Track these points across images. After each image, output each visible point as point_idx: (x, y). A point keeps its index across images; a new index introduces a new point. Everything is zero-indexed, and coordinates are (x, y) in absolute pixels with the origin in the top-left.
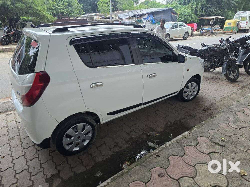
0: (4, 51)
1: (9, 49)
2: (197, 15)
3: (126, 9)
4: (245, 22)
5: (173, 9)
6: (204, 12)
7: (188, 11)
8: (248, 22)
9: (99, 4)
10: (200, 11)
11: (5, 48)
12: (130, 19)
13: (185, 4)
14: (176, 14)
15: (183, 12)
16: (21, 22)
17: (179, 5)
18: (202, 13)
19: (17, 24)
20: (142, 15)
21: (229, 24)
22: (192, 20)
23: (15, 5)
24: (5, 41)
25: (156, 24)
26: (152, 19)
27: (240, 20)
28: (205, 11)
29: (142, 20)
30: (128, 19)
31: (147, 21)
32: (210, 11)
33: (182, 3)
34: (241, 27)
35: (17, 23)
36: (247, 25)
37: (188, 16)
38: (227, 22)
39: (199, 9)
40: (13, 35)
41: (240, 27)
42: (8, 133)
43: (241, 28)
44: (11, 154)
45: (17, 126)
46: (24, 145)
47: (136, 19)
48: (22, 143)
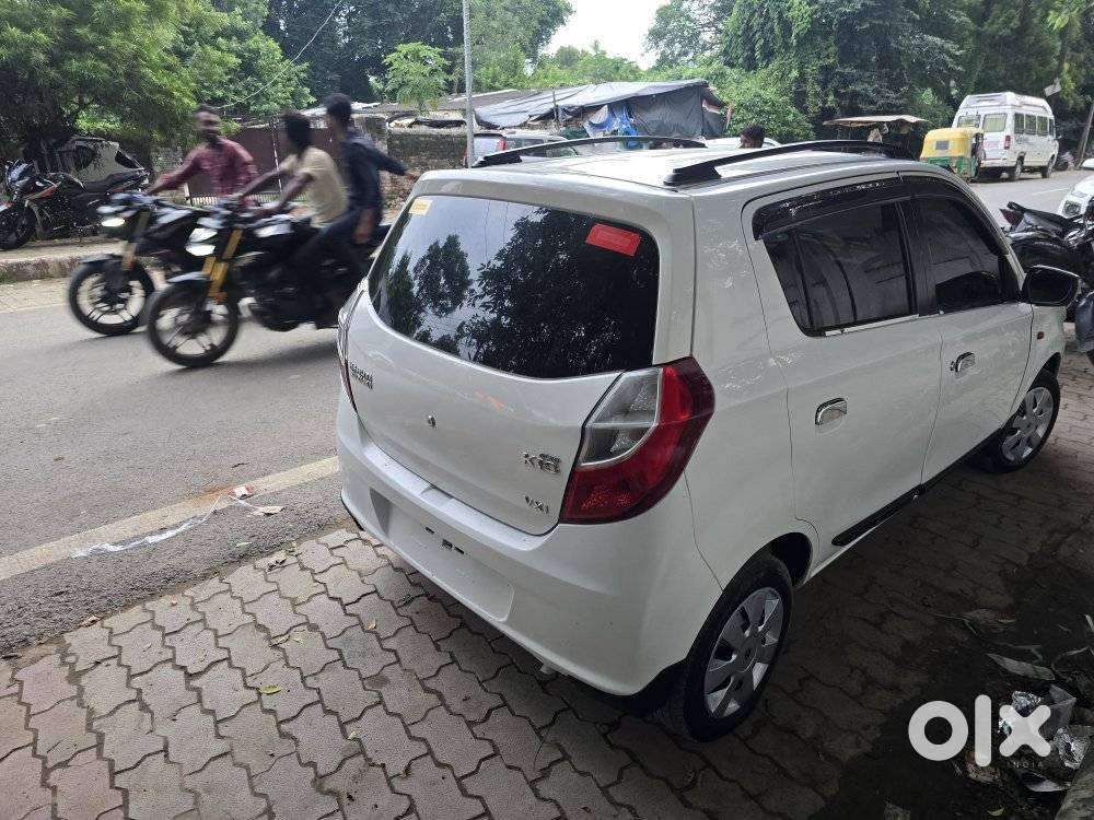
0: (15, 275)
1: (37, 266)
2: (804, 111)
3: (497, 84)
4: (1001, 136)
5: (706, 85)
6: (831, 98)
7: (770, 93)
8: (1013, 140)
9: (391, 64)
10: (816, 95)
11: (18, 265)
12: (532, 128)
13: (751, 65)
14: (720, 105)
15: (749, 96)
16: (81, 143)
17: (728, 70)
18: (825, 102)
19: (61, 153)
20: (585, 111)
21: (943, 145)
22: (785, 128)
23: (66, 67)
24: (12, 232)
26: (624, 126)
27: (980, 130)
28: (837, 94)
29: (585, 131)
30: (523, 125)
32: (855, 94)
33: (741, 60)
34: (988, 157)
35: (64, 149)
36: (1007, 148)
37: (769, 113)
38: (933, 136)
39: (812, 88)
40: (52, 201)
41: (985, 159)
42: (341, 658)
43: (986, 163)
44: (430, 752)
45: (356, 621)
46: (457, 706)
47: (558, 126)
48: (440, 696)
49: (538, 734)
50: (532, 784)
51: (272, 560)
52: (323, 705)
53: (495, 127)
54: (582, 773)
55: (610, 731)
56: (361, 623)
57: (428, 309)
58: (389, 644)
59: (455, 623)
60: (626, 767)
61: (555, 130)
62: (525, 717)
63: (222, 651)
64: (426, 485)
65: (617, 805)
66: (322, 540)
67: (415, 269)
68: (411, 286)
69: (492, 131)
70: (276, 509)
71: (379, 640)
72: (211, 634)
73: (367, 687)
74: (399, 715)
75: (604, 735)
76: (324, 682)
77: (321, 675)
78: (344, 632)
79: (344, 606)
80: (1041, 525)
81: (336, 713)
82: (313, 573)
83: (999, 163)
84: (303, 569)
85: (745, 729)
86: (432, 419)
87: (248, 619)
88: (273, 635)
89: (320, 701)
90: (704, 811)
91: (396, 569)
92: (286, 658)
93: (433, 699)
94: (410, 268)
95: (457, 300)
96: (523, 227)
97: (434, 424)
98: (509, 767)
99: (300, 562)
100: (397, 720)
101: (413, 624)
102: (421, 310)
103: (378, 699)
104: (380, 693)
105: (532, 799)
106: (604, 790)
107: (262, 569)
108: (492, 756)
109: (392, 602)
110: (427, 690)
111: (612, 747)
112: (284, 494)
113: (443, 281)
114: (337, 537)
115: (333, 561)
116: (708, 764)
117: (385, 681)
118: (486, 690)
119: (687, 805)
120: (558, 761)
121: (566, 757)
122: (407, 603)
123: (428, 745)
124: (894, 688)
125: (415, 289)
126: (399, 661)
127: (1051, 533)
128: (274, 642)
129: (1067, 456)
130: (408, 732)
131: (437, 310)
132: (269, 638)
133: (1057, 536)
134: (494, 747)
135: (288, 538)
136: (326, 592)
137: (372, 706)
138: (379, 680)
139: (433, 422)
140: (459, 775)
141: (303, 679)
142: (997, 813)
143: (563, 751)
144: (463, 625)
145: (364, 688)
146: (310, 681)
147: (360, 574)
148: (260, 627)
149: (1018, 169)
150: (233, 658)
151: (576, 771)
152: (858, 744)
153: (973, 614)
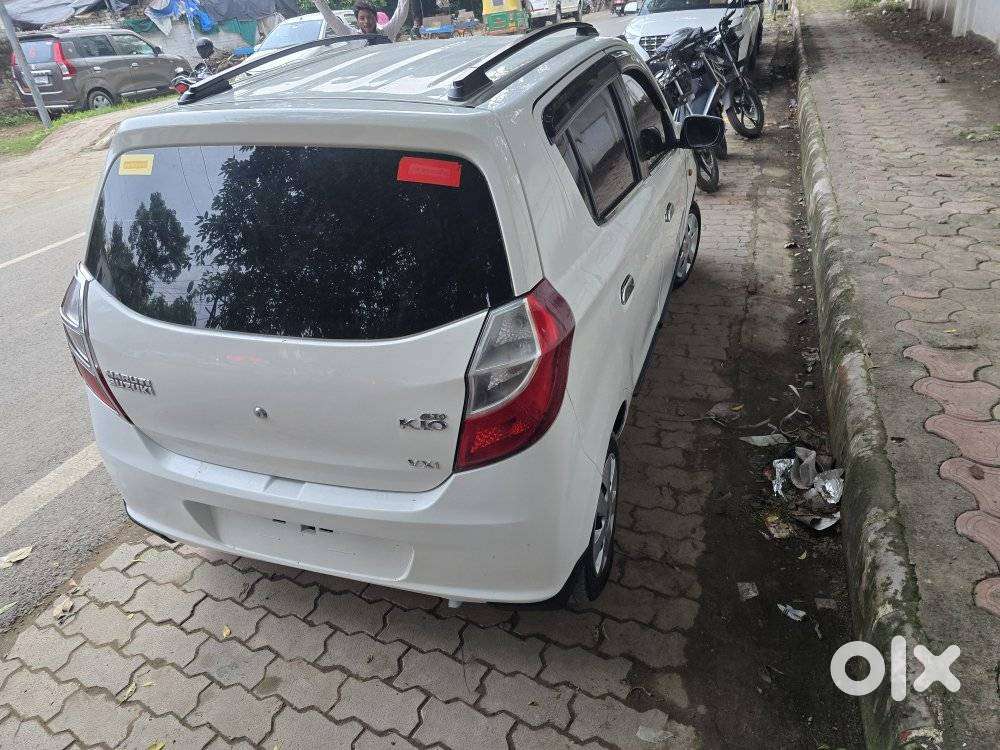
12: (83, 22)
25: (218, 31)
29: (149, 20)
30: (71, 21)
31: (174, 23)
34: (534, 8)
41: (533, 10)
42: (213, 680)
43: (534, 15)
44: (366, 727)
45: (204, 636)
46: (365, 671)
47: (114, 16)
48: (342, 669)
49: (455, 659)
50: (476, 706)
51: (57, 611)
52: (223, 736)
53: (38, 27)
54: (513, 674)
55: (513, 626)
56: (211, 635)
57: (154, 276)
58: (257, 642)
59: (314, 591)
60: (544, 650)
61: (111, 22)
62: (435, 650)
63: (62, 737)
64: (268, 478)
65: (554, 686)
66: (105, 564)
67: (130, 239)
68: (131, 257)
69: (37, 32)
70: (24, 552)
71: (243, 643)
72: (34, 724)
73: (261, 697)
74: (312, 708)
75: (510, 632)
76: (210, 712)
77: (199, 710)
78: (197, 653)
79: (180, 626)
80: (720, 324)
81: (243, 738)
82: (117, 605)
83: (544, 13)
84: (103, 605)
85: (615, 573)
86: (262, 410)
87: (71, 688)
88: (114, 694)
89: (218, 734)
90: (621, 655)
91: (215, 564)
92: (147, 709)
93: (338, 676)
94: (125, 238)
95: (181, 260)
96: (233, 169)
97: (265, 415)
98: (447, 702)
99: (94, 600)
100: (313, 713)
101: (269, 612)
102: (146, 279)
103: (280, 703)
104: (278, 696)
105: (483, 720)
106: (537, 678)
107: (51, 626)
108: (426, 700)
109: (232, 599)
110: (325, 670)
111: (523, 638)
112: (23, 530)
113: (159, 244)
114: (122, 554)
115: (134, 583)
116: (604, 616)
117: (275, 681)
118: (383, 643)
119: (606, 657)
120: (486, 674)
121: (490, 668)
122: (251, 592)
123: (360, 721)
124: (696, 491)
125: (136, 260)
126: (278, 655)
127: (730, 327)
128: (121, 698)
129: (709, 263)
130: (331, 719)
131: (163, 275)
132: (112, 697)
133: (734, 328)
134: (423, 690)
135: (60, 579)
136: (148, 619)
137: (278, 713)
138: (269, 684)
139: (263, 414)
140: (406, 734)
141: (183, 722)
142: (804, 556)
143: (484, 663)
144: (323, 591)
145: (258, 699)
146: (192, 720)
147: (178, 586)
148: (93, 690)
149: (559, 17)
150: (82, 738)
151: (506, 675)
152: (695, 547)
153: (714, 410)
